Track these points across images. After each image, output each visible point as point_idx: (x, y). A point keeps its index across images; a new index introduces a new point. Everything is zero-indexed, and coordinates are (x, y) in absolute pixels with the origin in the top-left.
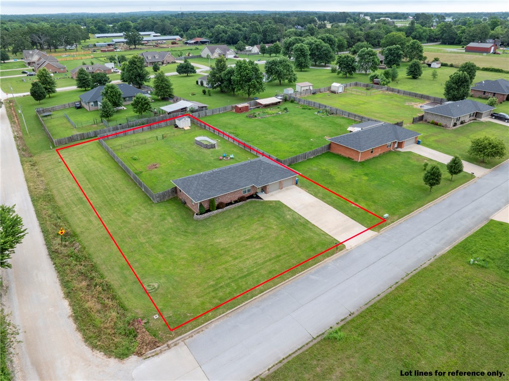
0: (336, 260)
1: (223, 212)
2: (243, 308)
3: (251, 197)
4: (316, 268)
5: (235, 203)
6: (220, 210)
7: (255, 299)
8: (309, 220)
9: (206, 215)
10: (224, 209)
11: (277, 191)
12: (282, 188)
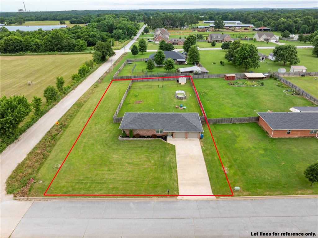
0: (160, 202)
2: (76, 200)
3: (161, 137)
4: (141, 200)
5: (147, 137)
6: (135, 139)
7: (88, 199)
9: (125, 138)
10: (138, 139)
11: (182, 139)
12: (187, 138)
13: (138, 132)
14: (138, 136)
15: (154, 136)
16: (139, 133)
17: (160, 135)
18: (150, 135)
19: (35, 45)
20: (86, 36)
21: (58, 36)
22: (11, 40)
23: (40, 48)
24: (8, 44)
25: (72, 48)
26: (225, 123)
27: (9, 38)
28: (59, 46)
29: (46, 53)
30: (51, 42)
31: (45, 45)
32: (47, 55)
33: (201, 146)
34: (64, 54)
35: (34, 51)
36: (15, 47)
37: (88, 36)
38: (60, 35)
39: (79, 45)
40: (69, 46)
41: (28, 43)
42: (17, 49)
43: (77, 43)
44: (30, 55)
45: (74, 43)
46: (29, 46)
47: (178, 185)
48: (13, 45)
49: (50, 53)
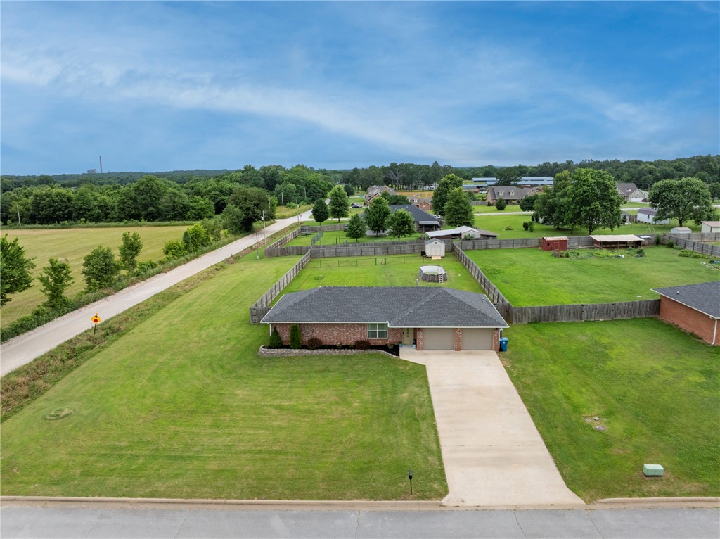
1: (310, 357)
3: (384, 348)
5: (341, 349)
6: (306, 352)
8: (436, 415)
9: (276, 351)
10: (316, 351)
12: (458, 349)
13: (317, 334)
14: (316, 344)
15: (363, 345)
16: (319, 338)
17: (380, 343)
18: (352, 342)
19: (100, 207)
20: (213, 192)
21: (152, 186)
22: (47, 196)
23: (109, 213)
24: (41, 205)
25: (180, 214)
26: (564, 321)
27: (44, 192)
28: (151, 208)
29: (121, 224)
30: (135, 200)
31: (121, 206)
32: (122, 226)
33: (506, 368)
34: (159, 226)
35: (97, 219)
36: (54, 212)
37: (217, 192)
38: (157, 184)
39: (197, 208)
40: (173, 209)
41: (84, 204)
42: (58, 216)
43: (191, 204)
44: (83, 227)
45: (186, 203)
46: (85, 209)
48: (50, 207)
49: (129, 223)
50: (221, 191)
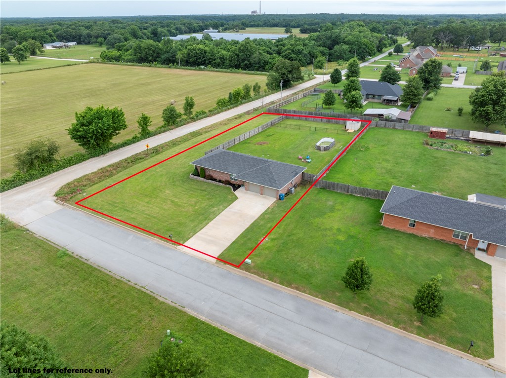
0: (157, 244)
1: (205, 182)
3: (233, 185)
4: (143, 236)
5: (218, 182)
8: (214, 219)
10: (208, 181)
11: (255, 193)
12: (262, 194)
13: (212, 173)
14: (210, 178)
15: (226, 182)
16: (212, 175)
17: (233, 182)
18: (223, 179)
19: (220, 58)
20: (287, 51)
21: (248, 48)
22: (194, 49)
23: (224, 62)
24: (190, 55)
25: (262, 66)
26: (338, 191)
27: (192, 47)
28: (246, 62)
29: (229, 70)
30: (238, 56)
31: (230, 59)
32: (229, 72)
33: (269, 208)
34: (248, 74)
35: (217, 66)
36: (197, 60)
37: (290, 52)
38: (251, 46)
39: (272, 63)
40: (259, 63)
41: (212, 56)
42: (199, 62)
43: (270, 61)
44: (209, 71)
45: (266, 59)
46: (212, 59)
47: (191, 237)
48: (195, 57)
49: (233, 70)
50: (293, 51)
